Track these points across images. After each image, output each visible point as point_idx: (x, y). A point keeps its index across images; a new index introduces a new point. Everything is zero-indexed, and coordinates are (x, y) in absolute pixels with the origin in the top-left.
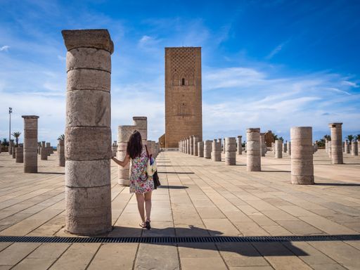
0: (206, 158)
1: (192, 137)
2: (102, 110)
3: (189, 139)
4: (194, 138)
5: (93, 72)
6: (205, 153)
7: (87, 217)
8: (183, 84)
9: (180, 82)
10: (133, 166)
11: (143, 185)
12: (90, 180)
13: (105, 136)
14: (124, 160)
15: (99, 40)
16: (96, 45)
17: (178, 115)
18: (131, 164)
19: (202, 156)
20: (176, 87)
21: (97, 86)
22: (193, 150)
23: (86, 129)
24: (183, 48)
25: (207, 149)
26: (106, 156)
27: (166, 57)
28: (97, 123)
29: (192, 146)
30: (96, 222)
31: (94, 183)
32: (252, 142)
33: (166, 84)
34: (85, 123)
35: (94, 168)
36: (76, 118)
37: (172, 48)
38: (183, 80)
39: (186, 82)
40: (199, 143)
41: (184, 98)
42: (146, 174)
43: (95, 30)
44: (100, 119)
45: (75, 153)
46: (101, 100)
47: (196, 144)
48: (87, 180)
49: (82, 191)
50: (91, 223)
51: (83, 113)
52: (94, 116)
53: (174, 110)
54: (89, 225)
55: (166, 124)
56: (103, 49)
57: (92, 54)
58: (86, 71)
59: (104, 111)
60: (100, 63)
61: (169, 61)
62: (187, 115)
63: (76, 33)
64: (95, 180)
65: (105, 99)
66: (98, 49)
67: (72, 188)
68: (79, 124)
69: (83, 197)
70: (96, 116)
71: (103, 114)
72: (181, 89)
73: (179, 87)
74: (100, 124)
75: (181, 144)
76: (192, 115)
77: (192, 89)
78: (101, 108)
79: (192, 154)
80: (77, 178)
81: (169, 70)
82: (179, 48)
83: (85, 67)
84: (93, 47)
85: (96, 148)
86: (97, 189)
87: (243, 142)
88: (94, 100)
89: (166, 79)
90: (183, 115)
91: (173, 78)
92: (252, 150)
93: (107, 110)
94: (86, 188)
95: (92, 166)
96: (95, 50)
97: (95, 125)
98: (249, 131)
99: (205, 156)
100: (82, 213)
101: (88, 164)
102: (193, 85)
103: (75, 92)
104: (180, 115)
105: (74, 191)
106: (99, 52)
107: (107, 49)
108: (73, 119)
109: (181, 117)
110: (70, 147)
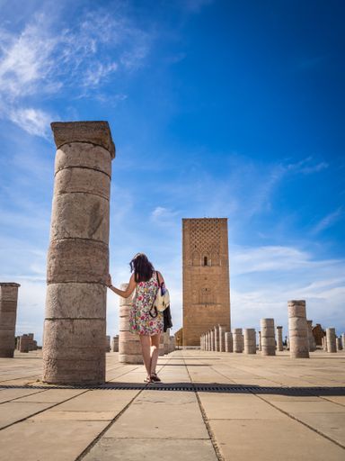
0: (237, 352)
1: (218, 328)
2: (98, 221)
3: (213, 330)
4: (220, 329)
5: (89, 171)
6: (234, 346)
7: (72, 360)
8: (206, 264)
9: (202, 262)
10: (136, 297)
11: (151, 324)
12: (78, 309)
13: (100, 253)
14: (127, 290)
15: (97, 134)
16: (93, 139)
17: (199, 303)
18: (134, 294)
19: (231, 350)
20: (196, 268)
21: (91, 189)
22: (218, 345)
23: (75, 242)
24: (205, 219)
25: (237, 341)
26: (101, 280)
27: (184, 231)
28: (91, 235)
29: (218, 340)
30: (83, 368)
31: (83, 313)
32: (296, 319)
33: (184, 264)
34: (75, 234)
35: (85, 293)
36: (63, 228)
37: (191, 220)
38: (206, 259)
39: (209, 261)
40: (226, 334)
41: (206, 282)
42: (155, 308)
43: (92, 122)
44: (95, 232)
45: (59, 273)
46: (96, 207)
47: (223, 335)
48: (74, 309)
49: (67, 324)
50: (77, 368)
51: (72, 222)
52: (88, 225)
53: (195, 297)
54: (73, 371)
55: (184, 315)
56: (102, 146)
57: (88, 150)
58: (78, 170)
59: (100, 222)
60: (96, 161)
61: (187, 236)
62: (211, 304)
63: (69, 126)
64: (86, 310)
65: (101, 207)
66: (95, 145)
67: (53, 319)
68: (66, 235)
69: (67, 332)
70: (90, 226)
71: (99, 225)
72: (203, 270)
73: (201, 268)
74: (94, 237)
75: (203, 339)
76: (216, 304)
77: (217, 270)
78: (96, 217)
79: (218, 350)
80: (60, 305)
81: (188, 246)
82: (200, 220)
83: (78, 165)
84: (90, 143)
85: (88, 266)
86: (87, 322)
87: (284, 340)
88: (88, 206)
89: (184, 258)
90: (206, 304)
91: (192, 257)
92: (296, 329)
93: (104, 221)
94: (72, 320)
95: (82, 291)
96: (92, 145)
97: (88, 237)
98: (291, 304)
99: (235, 349)
100: (65, 354)
101: (76, 288)
102: (218, 265)
103: (63, 195)
104: (202, 304)
105: (56, 324)
106: (97, 148)
107: (106, 146)
108: (60, 229)
109: (204, 306)
110: (53, 265)
